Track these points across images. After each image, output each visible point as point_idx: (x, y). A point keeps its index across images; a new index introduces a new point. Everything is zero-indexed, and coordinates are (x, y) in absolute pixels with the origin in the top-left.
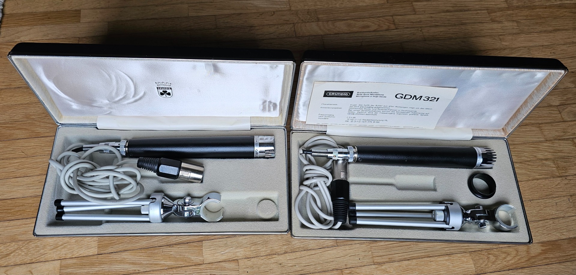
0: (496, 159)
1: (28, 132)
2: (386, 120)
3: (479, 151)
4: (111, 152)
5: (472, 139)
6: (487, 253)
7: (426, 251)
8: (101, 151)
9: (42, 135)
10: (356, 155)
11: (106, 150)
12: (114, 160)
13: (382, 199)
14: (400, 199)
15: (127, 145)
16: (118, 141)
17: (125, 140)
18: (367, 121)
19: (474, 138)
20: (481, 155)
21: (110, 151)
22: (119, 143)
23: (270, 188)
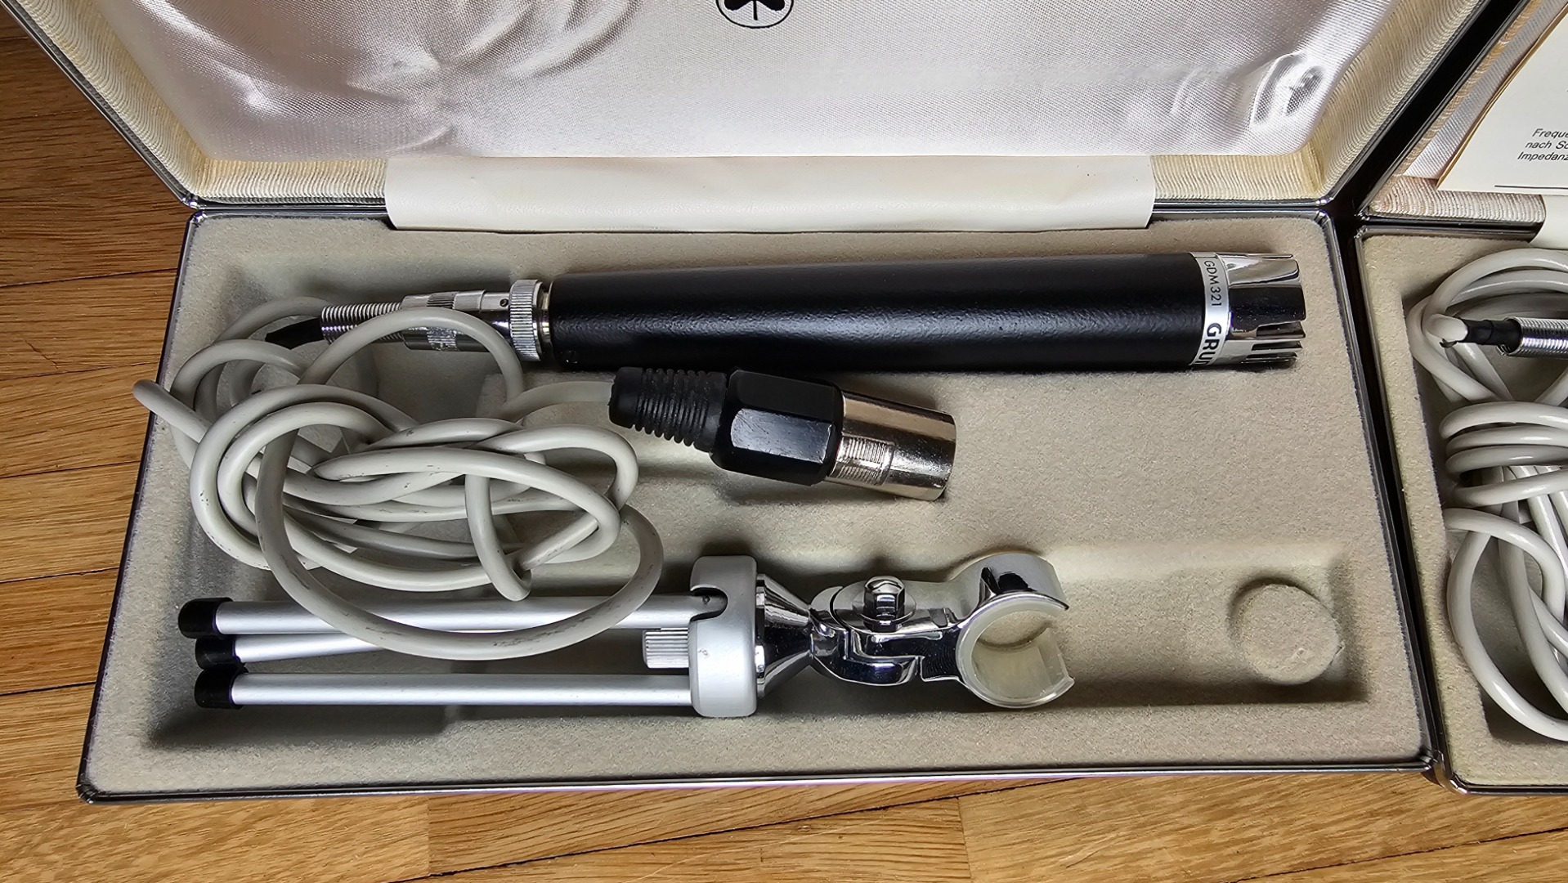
1: (60, 251)
4: (466, 343)
8: (414, 338)
9: (127, 266)
11: (439, 332)
12: (482, 382)
15: (546, 307)
16: (499, 284)
17: (530, 278)
21: (461, 338)
22: (505, 296)
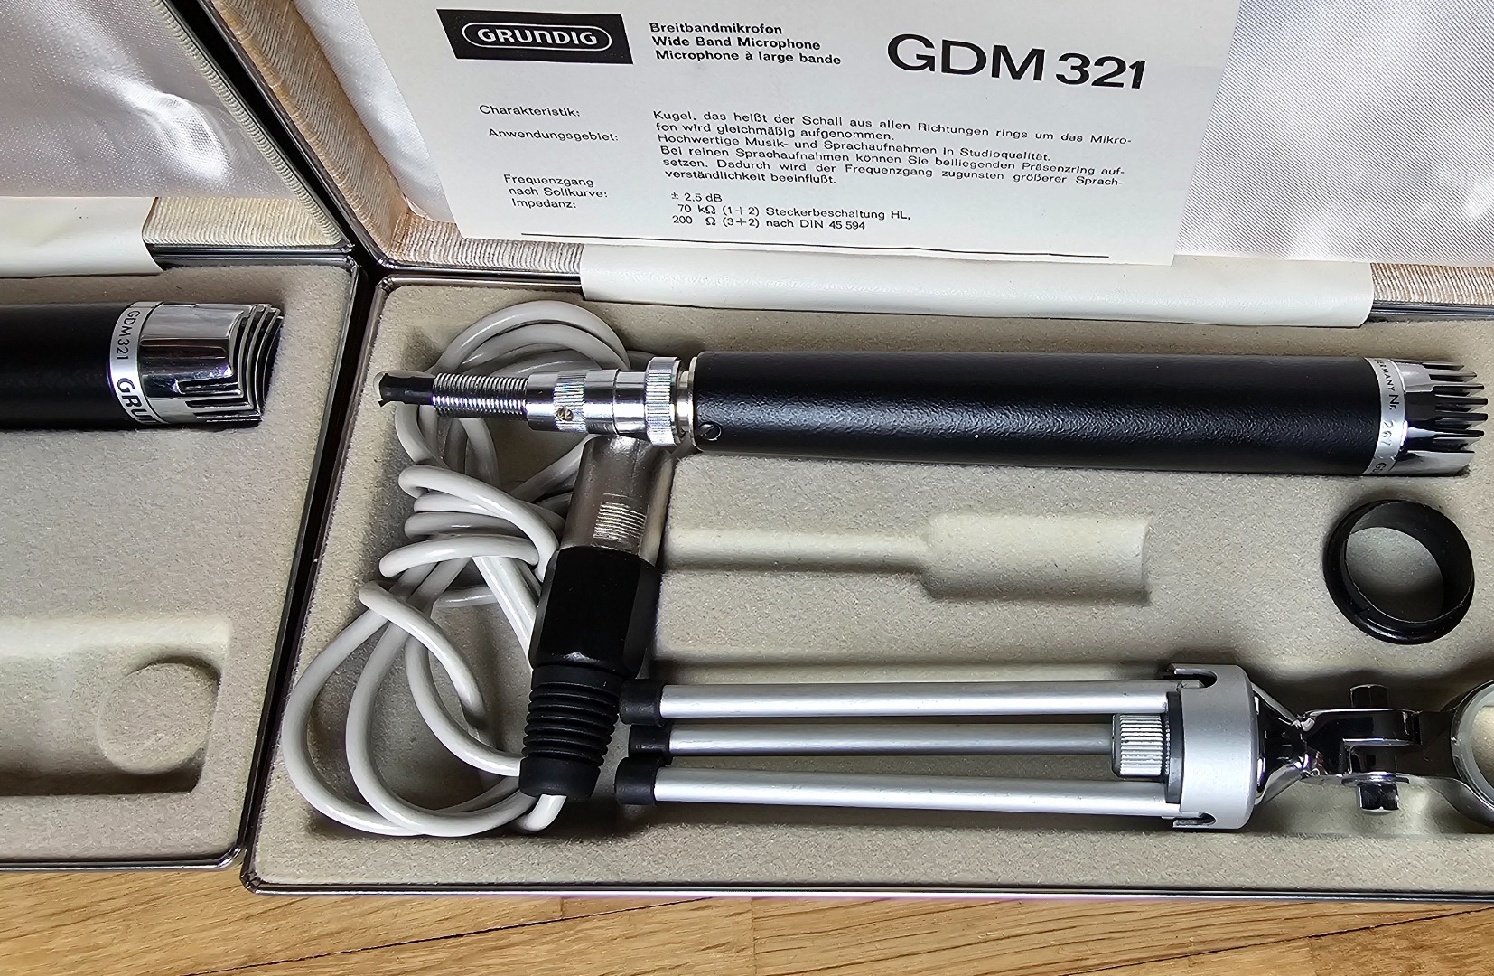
0: (1484, 423)
2: (900, 215)
3: (1395, 377)
5: (1371, 319)
6: (1405, 944)
7: (1069, 935)
10: (685, 409)
13: (832, 651)
14: (936, 652)
18: (796, 219)
19: (1381, 313)
20: (1401, 400)
23: (185, 597)
